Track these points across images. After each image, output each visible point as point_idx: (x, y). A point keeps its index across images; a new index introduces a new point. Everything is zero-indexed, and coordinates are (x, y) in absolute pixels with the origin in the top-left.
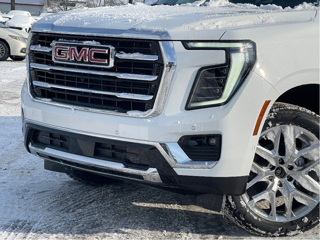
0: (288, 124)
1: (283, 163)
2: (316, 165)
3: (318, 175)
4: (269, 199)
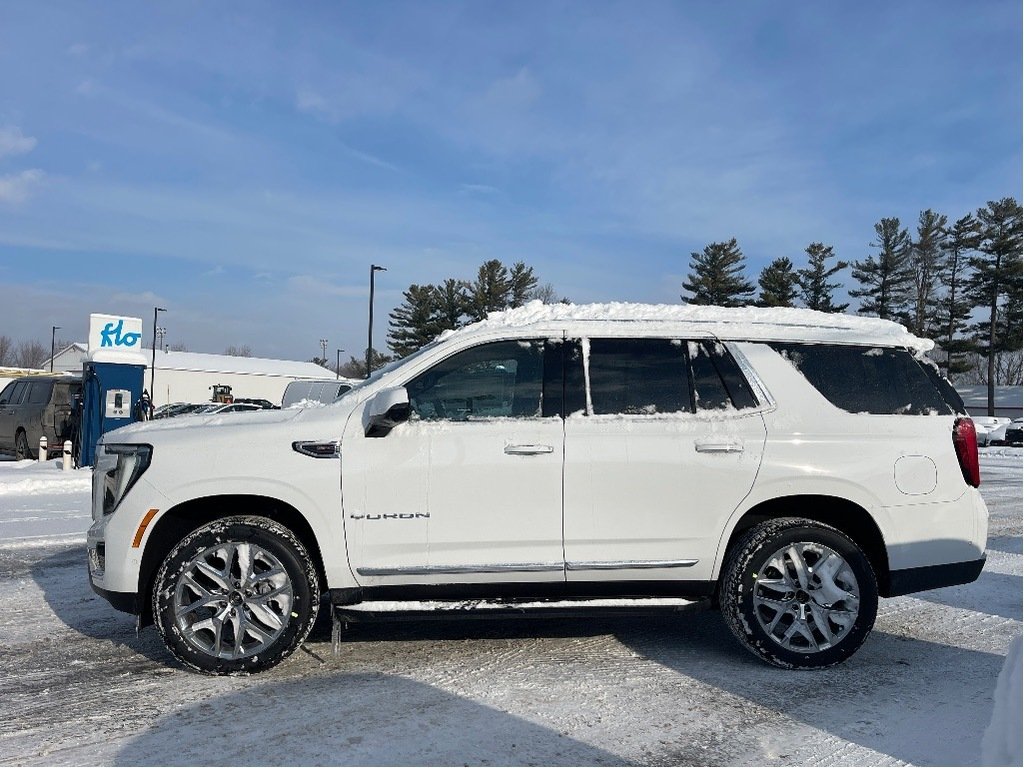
0: (244, 541)
1: (239, 588)
2: (277, 594)
3: (280, 606)
4: (213, 629)
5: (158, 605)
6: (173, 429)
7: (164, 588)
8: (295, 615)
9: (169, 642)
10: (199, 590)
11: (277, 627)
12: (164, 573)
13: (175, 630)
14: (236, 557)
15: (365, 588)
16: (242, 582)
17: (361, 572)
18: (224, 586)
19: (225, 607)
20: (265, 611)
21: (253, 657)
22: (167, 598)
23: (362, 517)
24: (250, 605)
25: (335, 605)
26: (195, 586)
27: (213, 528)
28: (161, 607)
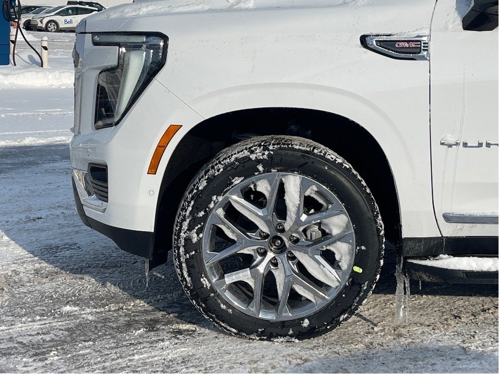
0: (293, 171)
1: (283, 231)
2: (335, 242)
3: (337, 257)
4: (251, 283)
5: (182, 250)
6: (186, 13)
7: (190, 229)
8: (357, 269)
9: (195, 296)
10: (233, 232)
11: (334, 284)
12: (190, 209)
13: (205, 281)
14: (281, 191)
15: (449, 239)
16: (288, 225)
17: (448, 218)
18: (263, 227)
19: (264, 254)
20: (319, 263)
21: (303, 319)
22: (195, 240)
23: (457, 144)
24: (297, 254)
25: (405, 258)
26: (229, 228)
27: (252, 152)
28: (186, 252)
